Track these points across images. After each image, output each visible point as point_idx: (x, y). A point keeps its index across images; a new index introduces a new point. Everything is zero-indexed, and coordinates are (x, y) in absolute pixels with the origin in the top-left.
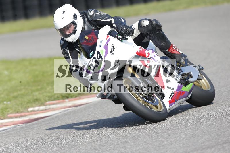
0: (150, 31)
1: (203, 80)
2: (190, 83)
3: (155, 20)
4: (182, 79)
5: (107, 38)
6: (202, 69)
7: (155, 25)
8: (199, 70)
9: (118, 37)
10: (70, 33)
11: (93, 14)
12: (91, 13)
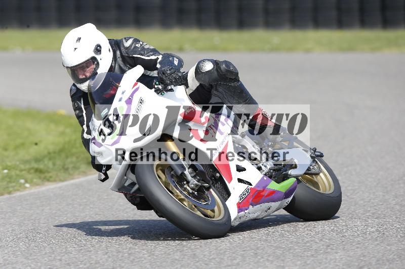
0: (216, 80)
1: (321, 174)
2: (289, 178)
3: (226, 62)
4: (274, 170)
5: (133, 87)
6: (322, 156)
7: (224, 71)
8: (312, 157)
9: (156, 86)
10: (86, 76)
11: (131, 46)
12: (127, 44)
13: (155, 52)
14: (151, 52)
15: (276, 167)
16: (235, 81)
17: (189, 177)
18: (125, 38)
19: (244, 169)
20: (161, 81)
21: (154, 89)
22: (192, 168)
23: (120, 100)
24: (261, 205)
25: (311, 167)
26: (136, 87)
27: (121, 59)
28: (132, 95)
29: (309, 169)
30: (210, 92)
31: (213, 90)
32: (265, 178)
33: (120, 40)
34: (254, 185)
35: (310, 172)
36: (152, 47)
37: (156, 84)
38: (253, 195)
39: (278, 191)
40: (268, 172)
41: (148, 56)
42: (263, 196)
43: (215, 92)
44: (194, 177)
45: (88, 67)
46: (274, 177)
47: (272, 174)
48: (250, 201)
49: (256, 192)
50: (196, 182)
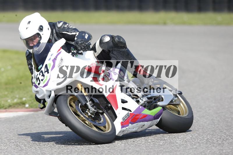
2: (157, 107)
4: (147, 102)
6: (181, 93)
7: (117, 42)
9: (72, 51)
10: (34, 45)
11: (61, 26)
12: (59, 25)
13: (75, 30)
14: (73, 30)
15: (149, 101)
16: (124, 48)
17: (90, 107)
18: (58, 22)
19: (126, 102)
20: (76, 48)
21: (71, 53)
22: (92, 101)
23: (49, 60)
24: (138, 123)
25: (174, 100)
26: (59, 52)
27: (55, 34)
28: (56, 57)
29: (172, 101)
30: (109, 54)
31: (110, 54)
32: (141, 107)
33: (55, 23)
34: (133, 111)
35: (172, 103)
36: (74, 27)
37: (72, 50)
38: (132, 118)
39: (150, 115)
40: (143, 103)
41: (71, 33)
42: (138, 118)
43: (112, 55)
44: (93, 106)
45: (35, 39)
46: (147, 107)
47: (146, 105)
48: (130, 121)
49: (134, 115)
50: (93, 110)
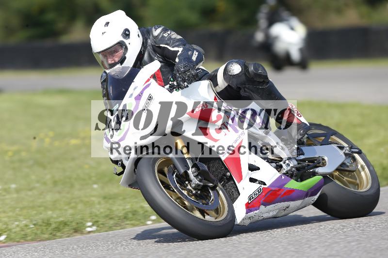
4: (297, 168)
6: (360, 152)
8: (346, 154)
9: (171, 83)
10: (114, 61)
11: (159, 35)
12: (156, 33)
15: (299, 165)
16: (264, 84)
17: (192, 176)
19: (258, 169)
22: (195, 168)
23: (131, 96)
24: (276, 204)
26: (148, 83)
28: (142, 93)
29: (342, 165)
32: (283, 177)
34: (268, 184)
38: (265, 195)
40: (289, 170)
42: (279, 195)
44: (196, 176)
46: (295, 176)
47: (293, 173)
48: (262, 201)
49: (269, 191)
50: (198, 182)
